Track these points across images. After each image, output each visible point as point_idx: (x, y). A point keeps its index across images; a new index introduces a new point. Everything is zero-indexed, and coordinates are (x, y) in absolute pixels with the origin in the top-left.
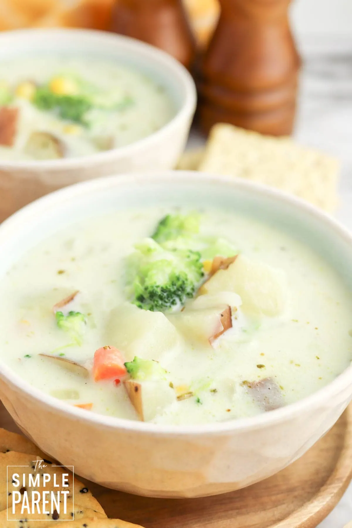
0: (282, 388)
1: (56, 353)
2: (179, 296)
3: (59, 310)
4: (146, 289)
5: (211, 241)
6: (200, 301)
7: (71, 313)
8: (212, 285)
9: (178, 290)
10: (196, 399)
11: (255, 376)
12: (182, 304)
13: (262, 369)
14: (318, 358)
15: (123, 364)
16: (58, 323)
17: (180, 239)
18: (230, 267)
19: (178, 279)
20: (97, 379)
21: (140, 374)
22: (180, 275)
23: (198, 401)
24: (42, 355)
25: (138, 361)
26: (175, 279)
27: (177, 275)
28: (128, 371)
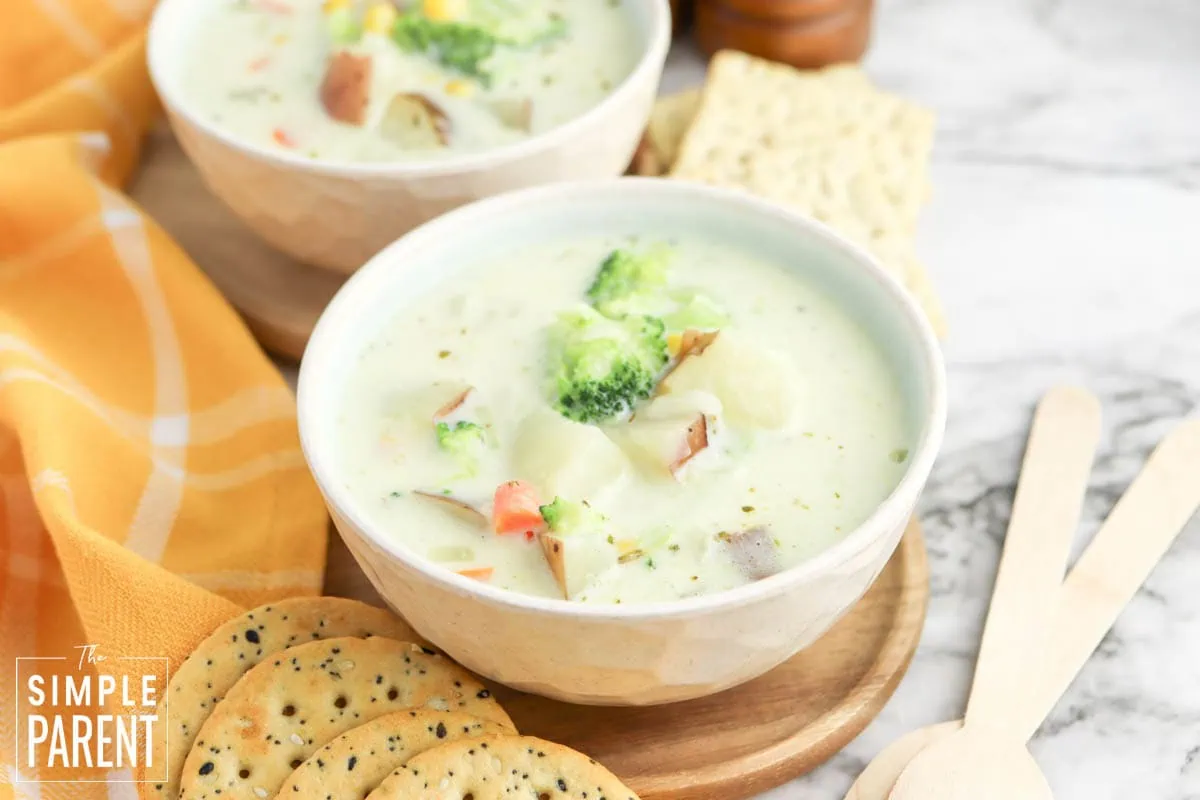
0: (777, 542)
1: (438, 491)
2: (626, 397)
3: (442, 420)
4: (575, 386)
5: (684, 297)
6: (658, 406)
7: (460, 425)
8: (676, 381)
9: (625, 387)
10: (647, 560)
11: (737, 524)
12: (632, 409)
13: (751, 512)
14: (838, 496)
15: (538, 508)
16: (440, 441)
17: (634, 296)
18: (706, 351)
19: (625, 370)
20: (500, 531)
21: (562, 525)
22: (627, 363)
23: (650, 564)
24: (416, 492)
25: (560, 503)
26: (621, 370)
27: (624, 363)
28: (546, 520)
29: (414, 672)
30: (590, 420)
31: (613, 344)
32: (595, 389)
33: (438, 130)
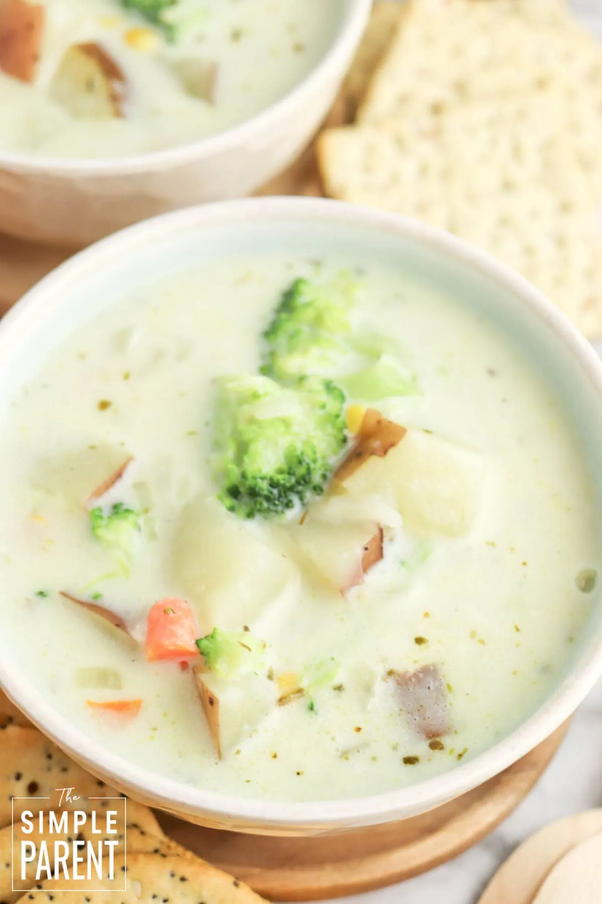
0: (448, 687)
1: (86, 595)
2: (298, 493)
3: (97, 503)
4: (244, 475)
9: (298, 483)
10: (308, 702)
11: (409, 659)
12: (304, 504)
13: (424, 645)
14: (518, 630)
15: (193, 641)
16: (93, 529)
17: (314, 351)
18: (391, 452)
19: (300, 462)
20: (151, 660)
21: (221, 666)
22: (302, 453)
23: (312, 708)
24: (64, 594)
25: (219, 638)
26: (295, 461)
27: (298, 453)
28: (202, 653)
29: (56, 770)
30: (258, 517)
31: (286, 423)
32: (264, 486)
33: (115, 99)
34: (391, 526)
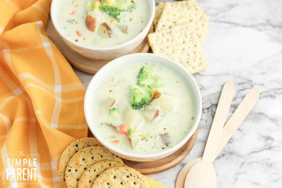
0: (169, 136)
2: (144, 105)
3: (110, 109)
4: (134, 103)
6: (149, 107)
7: (114, 109)
8: (153, 103)
9: (144, 103)
10: (146, 139)
11: (163, 132)
12: (145, 107)
13: (165, 130)
14: (181, 127)
15: (127, 130)
16: (110, 113)
17: (146, 80)
19: (144, 100)
20: (121, 134)
21: (132, 134)
22: (144, 98)
23: (147, 140)
24: (106, 124)
25: (131, 130)
26: (143, 100)
27: (143, 98)
28: (129, 132)
29: (105, 153)
30: (137, 109)
31: (141, 93)
32: (138, 104)
33: (109, 34)
34: (159, 110)
